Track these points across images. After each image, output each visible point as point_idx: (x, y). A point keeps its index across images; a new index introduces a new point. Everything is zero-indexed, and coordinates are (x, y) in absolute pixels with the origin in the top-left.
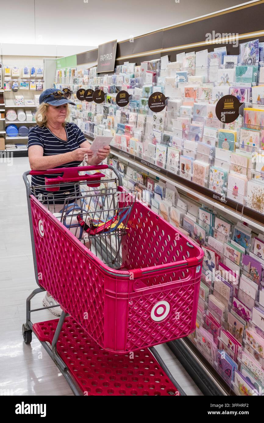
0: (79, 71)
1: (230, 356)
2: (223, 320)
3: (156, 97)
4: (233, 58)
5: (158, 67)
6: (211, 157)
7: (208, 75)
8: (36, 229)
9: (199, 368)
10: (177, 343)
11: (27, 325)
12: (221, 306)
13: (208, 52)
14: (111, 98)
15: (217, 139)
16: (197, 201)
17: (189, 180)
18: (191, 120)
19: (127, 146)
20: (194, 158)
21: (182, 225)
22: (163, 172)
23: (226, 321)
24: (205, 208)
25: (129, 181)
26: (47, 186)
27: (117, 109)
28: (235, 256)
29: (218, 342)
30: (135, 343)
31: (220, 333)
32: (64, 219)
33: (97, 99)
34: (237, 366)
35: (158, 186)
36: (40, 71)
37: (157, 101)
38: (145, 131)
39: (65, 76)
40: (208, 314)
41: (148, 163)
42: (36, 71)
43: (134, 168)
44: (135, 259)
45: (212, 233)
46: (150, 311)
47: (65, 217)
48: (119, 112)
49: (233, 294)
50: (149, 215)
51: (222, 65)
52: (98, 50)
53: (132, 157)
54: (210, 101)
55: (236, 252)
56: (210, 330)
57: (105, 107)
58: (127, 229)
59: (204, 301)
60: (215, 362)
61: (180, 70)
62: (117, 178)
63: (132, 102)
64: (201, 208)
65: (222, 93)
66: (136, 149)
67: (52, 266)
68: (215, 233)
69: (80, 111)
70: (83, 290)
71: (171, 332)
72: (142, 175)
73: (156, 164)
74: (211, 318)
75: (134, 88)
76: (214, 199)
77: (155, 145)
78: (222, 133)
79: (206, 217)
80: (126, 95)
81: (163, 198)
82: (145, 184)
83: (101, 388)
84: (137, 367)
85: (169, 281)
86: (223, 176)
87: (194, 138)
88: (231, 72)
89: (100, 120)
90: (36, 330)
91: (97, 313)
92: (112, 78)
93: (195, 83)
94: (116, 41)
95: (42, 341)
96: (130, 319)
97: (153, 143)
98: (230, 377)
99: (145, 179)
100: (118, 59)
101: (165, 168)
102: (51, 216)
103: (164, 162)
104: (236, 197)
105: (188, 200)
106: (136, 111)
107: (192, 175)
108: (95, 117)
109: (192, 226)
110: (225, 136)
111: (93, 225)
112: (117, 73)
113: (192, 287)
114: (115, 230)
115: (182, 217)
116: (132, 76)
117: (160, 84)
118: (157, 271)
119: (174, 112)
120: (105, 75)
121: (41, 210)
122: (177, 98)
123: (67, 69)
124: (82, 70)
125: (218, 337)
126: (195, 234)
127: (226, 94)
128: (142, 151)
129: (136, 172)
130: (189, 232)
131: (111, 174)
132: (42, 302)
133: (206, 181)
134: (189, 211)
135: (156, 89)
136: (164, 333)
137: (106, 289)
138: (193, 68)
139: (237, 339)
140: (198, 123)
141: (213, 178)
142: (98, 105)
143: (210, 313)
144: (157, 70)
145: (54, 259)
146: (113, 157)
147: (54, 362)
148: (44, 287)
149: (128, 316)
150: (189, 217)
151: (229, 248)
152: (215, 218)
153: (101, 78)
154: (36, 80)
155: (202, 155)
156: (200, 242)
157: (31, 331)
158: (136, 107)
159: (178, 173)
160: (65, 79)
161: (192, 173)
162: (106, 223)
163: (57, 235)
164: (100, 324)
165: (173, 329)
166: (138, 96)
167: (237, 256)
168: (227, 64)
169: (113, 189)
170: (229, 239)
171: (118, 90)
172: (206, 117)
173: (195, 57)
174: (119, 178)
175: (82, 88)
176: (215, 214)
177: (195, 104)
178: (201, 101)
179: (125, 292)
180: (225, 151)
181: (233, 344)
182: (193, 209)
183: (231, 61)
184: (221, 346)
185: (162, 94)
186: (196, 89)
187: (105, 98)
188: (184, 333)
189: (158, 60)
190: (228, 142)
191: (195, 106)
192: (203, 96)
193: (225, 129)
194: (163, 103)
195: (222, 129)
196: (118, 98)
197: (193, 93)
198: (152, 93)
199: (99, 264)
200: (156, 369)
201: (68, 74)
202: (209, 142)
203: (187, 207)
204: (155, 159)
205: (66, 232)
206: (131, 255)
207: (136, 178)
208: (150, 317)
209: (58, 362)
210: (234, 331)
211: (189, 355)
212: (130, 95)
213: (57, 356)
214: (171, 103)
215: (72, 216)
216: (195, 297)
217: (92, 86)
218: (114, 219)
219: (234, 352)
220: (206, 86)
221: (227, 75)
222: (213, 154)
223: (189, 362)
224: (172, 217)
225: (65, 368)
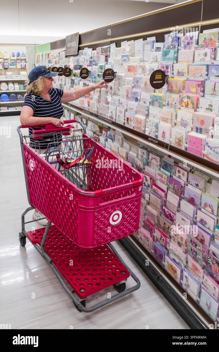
0: (52, 54)
1: (162, 245)
2: (156, 221)
3: (108, 72)
4: (160, 45)
5: (109, 51)
6: (146, 113)
7: (144, 56)
8: (28, 166)
9: (141, 255)
10: (126, 239)
11: (22, 233)
12: (155, 212)
13: (143, 41)
14: (76, 73)
15: (150, 100)
16: (136, 143)
17: (132, 128)
18: (132, 87)
19: (88, 106)
20: (135, 113)
21: (127, 159)
22: (114, 124)
23: (159, 222)
24: (143, 147)
25: (90, 130)
26: (34, 136)
27: (80, 81)
28: (163, 179)
29: (153, 237)
30: (99, 241)
31: (155, 231)
32: (47, 158)
33: (66, 74)
34: (167, 252)
35: (110, 133)
36: (24, 55)
37: (109, 75)
38: (100, 96)
39: (42, 58)
40: (146, 218)
41: (103, 117)
42: (21, 55)
43: (93, 121)
44: (96, 184)
45: (148, 163)
46: (109, 218)
47: (48, 156)
48: (81, 83)
49: (163, 204)
50: (106, 153)
51: (153, 50)
52: (65, 39)
53: (92, 114)
54: (145, 74)
55: (164, 176)
56: (148, 229)
57: (71, 79)
58: (90, 164)
59: (144, 209)
60: (152, 250)
61: (124, 53)
62: (82, 129)
63: (91, 76)
64: (140, 147)
65: (153, 69)
66: (94, 108)
67: (40, 191)
68: (149, 164)
69: (54, 83)
70: (62, 206)
71: (123, 232)
72: (99, 126)
73: (109, 118)
74: (149, 221)
75: (92, 66)
76: (149, 140)
77: (107, 105)
78: (154, 95)
79: (143, 153)
80: (86, 71)
81: (113, 141)
82: (101, 132)
83: (76, 273)
84: (100, 257)
85: (120, 197)
86: (155, 125)
87: (135, 100)
88: (160, 54)
89: (69, 89)
90: (29, 236)
91: (73, 221)
92: (76, 59)
93: (135, 62)
94: (78, 33)
95: (34, 244)
96: (96, 224)
97: (106, 104)
98: (162, 259)
99: (100, 128)
100: (80, 46)
101: (115, 120)
102: (39, 156)
103: (114, 117)
104: (164, 139)
105: (131, 142)
106: (94, 82)
107: (134, 125)
108: (65, 87)
109: (134, 160)
110: (156, 98)
111: (67, 162)
112: (79, 55)
113: (137, 201)
114: (82, 164)
115: (127, 154)
116: (90, 57)
117: (110, 63)
118: (117, 190)
119: (120, 82)
120: (71, 57)
121: (31, 152)
122: (122, 73)
123: (43, 53)
124: (54, 54)
125: (154, 233)
126: (136, 165)
127: (156, 69)
128: (99, 109)
129: (94, 124)
130: (132, 164)
131: (77, 126)
132: (32, 217)
133: (143, 129)
134: (131, 150)
135: (108, 67)
136: (118, 233)
137: (79, 205)
138: (133, 52)
139: (166, 234)
140: (137, 89)
141: (148, 127)
142: (67, 78)
143: (147, 218)
144: (108, 53)
145: (41, 186)
146: (78, 114)
147: (43, 257)
148: (34, 206)
149: (95, 222)
150: (132, 153)
151: (159, 173)
152: (149, 154)
153: (68, 59)
154: (21, 61)
155: (140, 111)
156: (140, 170)
157: (25, 237)
158: (94, 79)
159: (124, 124)
160: (42, 60)
161: (134, 124)
162: (76, 160)
163: (43, 169)
164: (76, 229)
165: (125, 229)
166: (95, 71)
167: (165, 178)
168: (156, 49)
169: (80, 137)
170: (159, 167)
171: (81, 67)
172: (142, 85)
173: (134, 44)
174: (84, 129)
175: (55, 66)
176: (150, 151)
177: (135, 76)
178: (139, 74)
179: (92, 206)
180: (156, 108)
181: (164, 238)
182: (134, 148)
183: (159, 46)
184: (155, 239)
185: (112, 69)
186: (136, 66)
187: (72, 73)
188: (132, 232)
189: (109, 46)
190: (158, 102)
191: (135, 77)
192: (140, 71)
193: (155, 93)
194: (112, 76)
195: (154, 93)
196: (81, 73)
197: (133, 69)
198: (105, 69)
199: (74, 188)
200: (113, 257)
201: (44, 57)
202: (145, 102)
203: (130, 147)
204: (108, 115)
205: (49, 167)
206: (93, 181)
207: (94, 128)
208: (109, 222)
209: (45, 257)
210: (164, 229)
211: (134, 247)
212: (90, 71)
213: (44, 253)
214: (118, 76)
215: (53, 155)
216: (138, 207)
217: (62, 65)
218: (82, 157)
219: (164, 243)
220: (142, 64)
221: (156, 56)
222: (148, 110)
223: (134, 251)
224: (121, 154)
225: (51, 261)
